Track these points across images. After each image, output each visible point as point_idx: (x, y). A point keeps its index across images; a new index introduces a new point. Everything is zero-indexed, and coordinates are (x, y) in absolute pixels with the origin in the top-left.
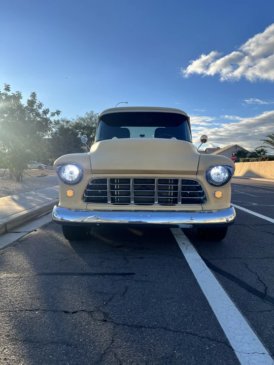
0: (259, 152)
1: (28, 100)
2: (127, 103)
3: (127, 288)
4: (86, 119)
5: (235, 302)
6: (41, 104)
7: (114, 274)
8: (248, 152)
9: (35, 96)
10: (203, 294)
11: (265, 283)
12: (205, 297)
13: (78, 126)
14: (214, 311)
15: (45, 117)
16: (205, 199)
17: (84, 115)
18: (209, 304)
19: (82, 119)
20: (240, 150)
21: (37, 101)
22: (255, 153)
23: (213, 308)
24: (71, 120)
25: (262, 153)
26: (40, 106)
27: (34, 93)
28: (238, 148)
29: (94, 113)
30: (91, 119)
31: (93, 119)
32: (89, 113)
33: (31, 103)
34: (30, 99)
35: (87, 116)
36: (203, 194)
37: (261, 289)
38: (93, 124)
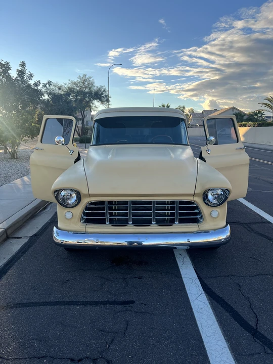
0: (256, 114)
1: (18, 70)
2: (121, 64)
3: (127, 323)
4: (79, 82)
5: (229, 342)
6: (31, 74)
7: (114, 303)
8: (245, 114)
9: (24, 65)
10: (198, 331)
11: (256, 313)
12: (201, 335)
13: (70, 91)
14: (209, 355)
15: (36, 88)
16: (202, 218)
17: (76, 79)
18: (204, 346)
19: (75, 83)
20: (237, 112)
21: (27, 72)
22: (252, 115)
23: (207, 351)
24: (64, 85)
25: (259, 115)
26: (31, 76)
27: (23, 62)
28: (235, 111)
29: (87, 77)
30: (84, 83)
31: (86, 83)
32: (82, 76)
33: (21, 73)
34: (19, 68)
35: (79, 80)
36: (199, 213)
37: (252, 323)
38: (86, 88)
